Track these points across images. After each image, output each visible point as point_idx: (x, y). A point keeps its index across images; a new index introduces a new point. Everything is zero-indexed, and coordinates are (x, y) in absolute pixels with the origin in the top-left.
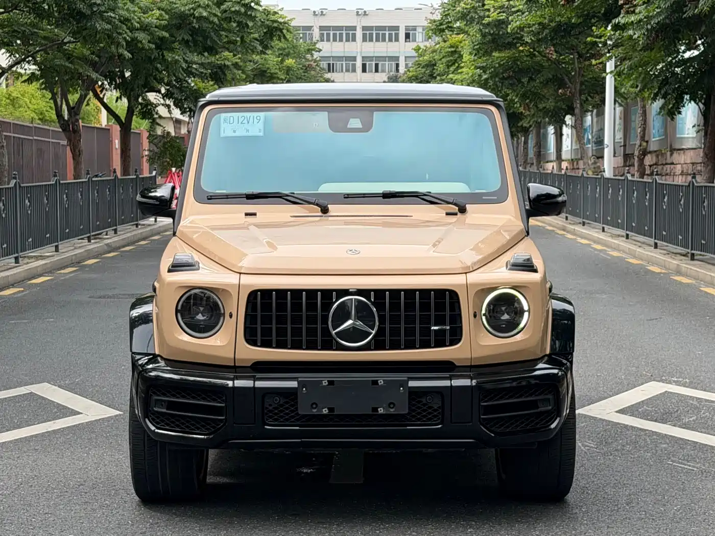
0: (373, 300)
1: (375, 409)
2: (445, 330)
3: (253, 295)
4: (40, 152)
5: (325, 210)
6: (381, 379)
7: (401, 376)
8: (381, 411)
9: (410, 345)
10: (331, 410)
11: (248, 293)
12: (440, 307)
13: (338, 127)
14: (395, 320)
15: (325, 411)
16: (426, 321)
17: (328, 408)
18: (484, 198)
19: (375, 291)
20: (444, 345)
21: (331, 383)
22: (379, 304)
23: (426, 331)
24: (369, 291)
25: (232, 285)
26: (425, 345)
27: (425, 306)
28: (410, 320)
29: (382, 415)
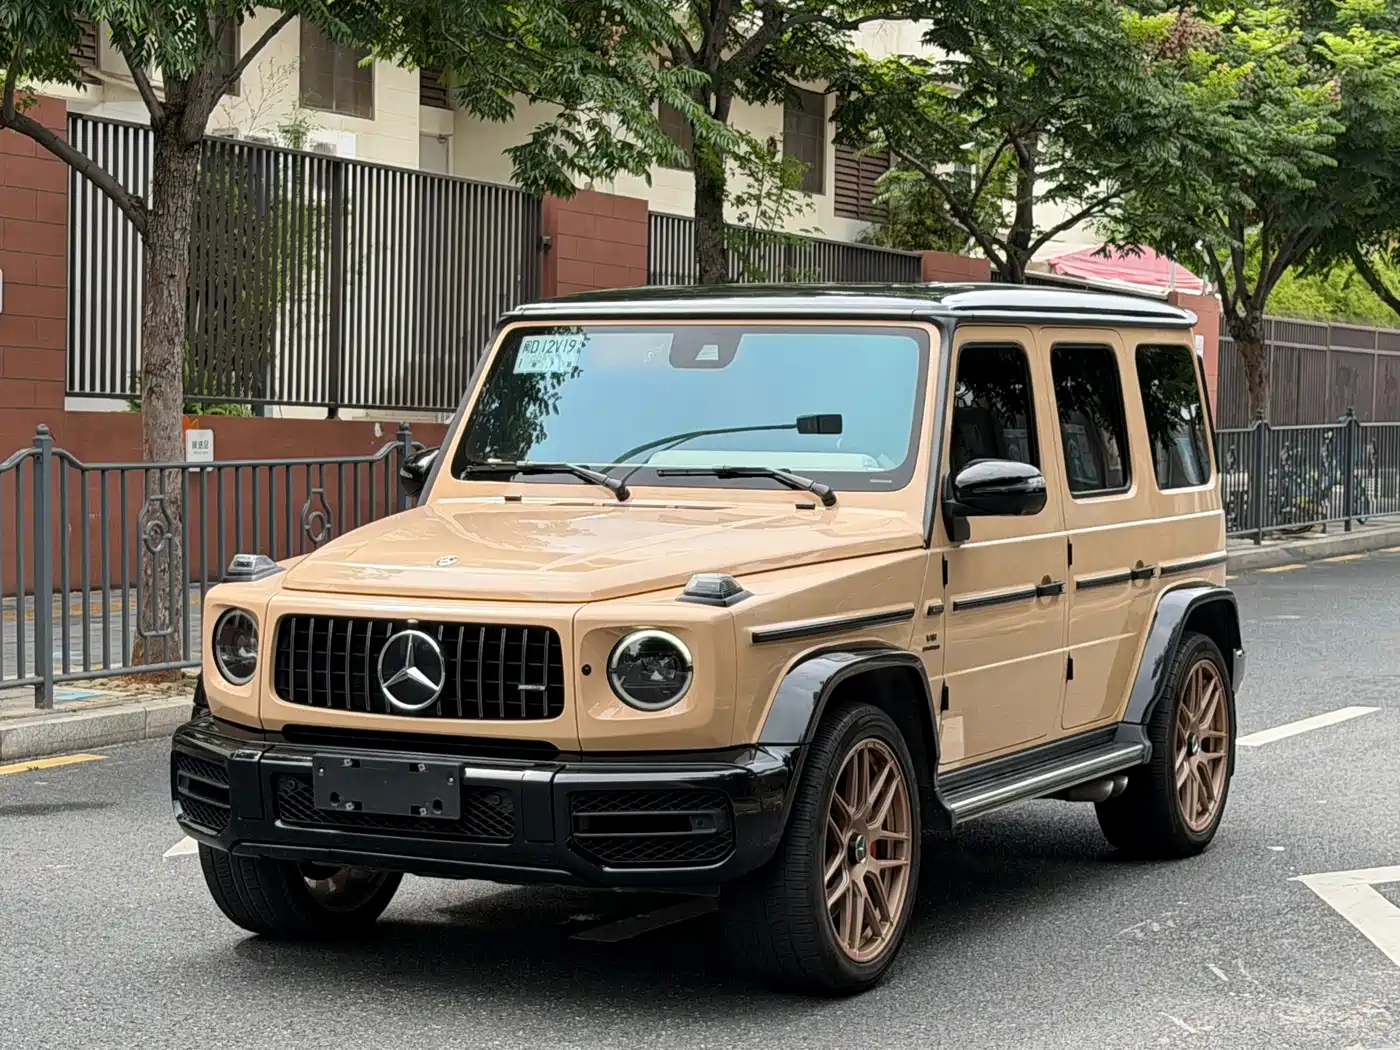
0: (440, 638)
1: (416, 810)
2: (540, 693)
3: (285, 622)
4: (1345, 376)
5: (622, 494)
6: (423, 760)
7: (454, 761)
8: (423, 812)
9: (493, 714)
10: (358, 805)
11: (277, 617)
12: (535, 654)
13: (683, 357)
14: (469, 670)
15: (349, 807)
16: (512, 675)
17: (354, 802)
18: (872, 481)
19: (446, 624)
20: (540, 716)
21: (356, 763)
22: (448, 645)
23: (512, 693)
24: (438, 623)
25: (258, 606)
26: (513, 714)
27: (513, 652)
28: (490, 672)
29: (424, 819)
